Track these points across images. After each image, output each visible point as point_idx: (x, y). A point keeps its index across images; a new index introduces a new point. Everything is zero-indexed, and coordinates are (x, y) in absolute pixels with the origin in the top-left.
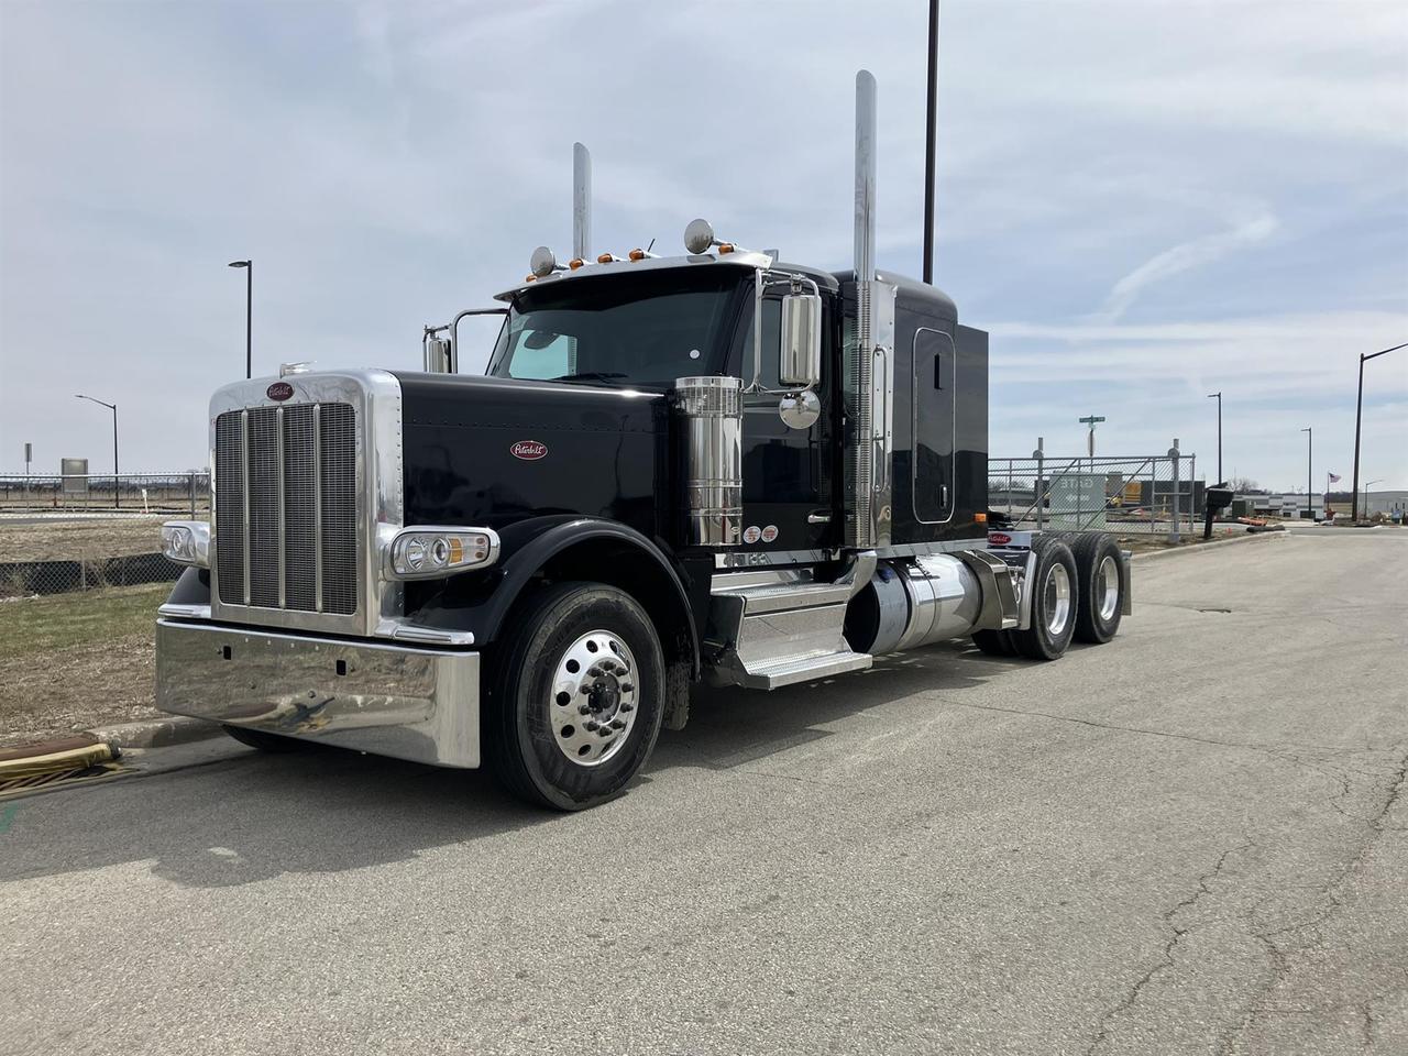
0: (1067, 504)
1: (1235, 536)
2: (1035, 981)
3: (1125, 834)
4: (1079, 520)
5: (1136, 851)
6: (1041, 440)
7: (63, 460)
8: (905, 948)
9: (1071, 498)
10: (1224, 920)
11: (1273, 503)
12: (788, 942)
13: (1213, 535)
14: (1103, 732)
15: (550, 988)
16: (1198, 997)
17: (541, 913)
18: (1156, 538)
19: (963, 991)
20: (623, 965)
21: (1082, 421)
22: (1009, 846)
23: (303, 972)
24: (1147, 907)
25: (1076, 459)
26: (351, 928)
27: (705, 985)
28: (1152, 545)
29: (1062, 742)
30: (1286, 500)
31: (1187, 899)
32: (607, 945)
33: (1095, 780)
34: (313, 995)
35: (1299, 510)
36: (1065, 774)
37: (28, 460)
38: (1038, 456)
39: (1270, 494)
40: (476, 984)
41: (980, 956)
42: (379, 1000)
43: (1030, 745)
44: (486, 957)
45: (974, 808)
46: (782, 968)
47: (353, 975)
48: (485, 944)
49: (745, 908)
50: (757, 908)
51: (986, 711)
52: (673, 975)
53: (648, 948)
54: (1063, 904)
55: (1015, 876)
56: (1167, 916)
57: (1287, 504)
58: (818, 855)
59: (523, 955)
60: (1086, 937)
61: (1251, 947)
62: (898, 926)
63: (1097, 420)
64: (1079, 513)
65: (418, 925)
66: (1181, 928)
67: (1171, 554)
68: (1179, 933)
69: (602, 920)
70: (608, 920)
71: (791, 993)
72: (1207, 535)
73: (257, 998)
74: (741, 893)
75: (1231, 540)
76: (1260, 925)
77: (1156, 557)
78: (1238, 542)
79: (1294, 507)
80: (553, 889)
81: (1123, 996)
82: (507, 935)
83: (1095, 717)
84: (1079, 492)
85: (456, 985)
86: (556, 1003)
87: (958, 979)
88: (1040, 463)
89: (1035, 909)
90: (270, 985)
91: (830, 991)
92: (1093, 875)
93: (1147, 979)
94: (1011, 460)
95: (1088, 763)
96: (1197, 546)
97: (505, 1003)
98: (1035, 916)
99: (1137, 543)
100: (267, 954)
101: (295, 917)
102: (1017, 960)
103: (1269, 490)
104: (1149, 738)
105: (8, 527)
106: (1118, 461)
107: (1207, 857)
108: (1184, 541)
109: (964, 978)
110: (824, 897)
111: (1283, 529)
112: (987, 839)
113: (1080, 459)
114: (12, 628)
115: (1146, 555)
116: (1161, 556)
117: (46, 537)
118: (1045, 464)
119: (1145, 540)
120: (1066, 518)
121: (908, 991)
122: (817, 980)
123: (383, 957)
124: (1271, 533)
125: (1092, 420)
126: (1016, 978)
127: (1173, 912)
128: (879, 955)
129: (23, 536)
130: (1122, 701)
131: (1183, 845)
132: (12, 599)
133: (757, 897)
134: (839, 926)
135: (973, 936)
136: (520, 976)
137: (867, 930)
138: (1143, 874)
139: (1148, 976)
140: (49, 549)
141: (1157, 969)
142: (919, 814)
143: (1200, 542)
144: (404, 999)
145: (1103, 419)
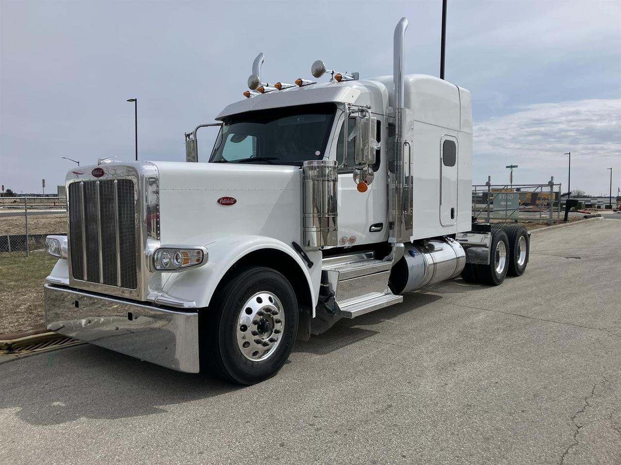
0: (501, 206)
1: (579, 220)
2: (515, 453)
3: (547, 375)
4: (506, 213)
5: (553, 384)
6: (489, 177)
7: (58, 186)
8: (453, 434)
9: (503, 203)
10: (599, 421)
11: (593, 201)
12: (399, 429)
13: (568, 219)
14: (529, 321)
15: (295, 452)
16: (592, 461)
17: (287, 413)
18: (542, 221)
19: (482, 457)
20: (327, 441)
21: (507, 167)
22: (493, 380)
23: (186, 441)
24: (563, 414)
25: (505, 186)
26: (204, 419)
27: (365, 452)
28: (540, 224)
29: (511, 326)
30: (599, 200)
31: (580, 409)
32: (318, 430)
33: (528, 346)
34: (191, 453)
35: (604, 205)
36: (514, 343)
37: (44, 186)
38: (488, 184)
39: (591, 197)
40: (263, 449)
41: (489, 439)
42: (221, 457)
43: (496, 327)
44: (265, 435)
45: (474, 360)
46: (398, 444)
47: (207, 443)
48: (264, 429)
49: (377, 411)
50: (383, 412)
51: (474, 310)
52: (350, 446)
53: (336, 432)
54: (523, 411)
55: (499, 396)
56: (573, 418)
57: (599, 202)
58: (407, 384)
59: (281, 434)
60: (536, 429)
61: (612, 435)
62: (448, 422)
63: (514, 167)
64: (506, 210)
65: (233, 418)
66: (579, 425)
67: (549, 229)
68: (579, 428)
69: (314, 417)
70: (317, 417)
71: (404, 457)
72: (566, 220)
73: (167, 454)
74: (375, 403)
75: (577, 222)
76: (615, 423)
77: (542, 231)
78: (580, 223)
79: (603, 203)
80: (291, 400)
81: (557, 461)
82: (273, 424)
83: (523, 313)
84: (507, 201)
85: (254, 450)
86: (299, 460)
87: (480, 451)
88: (489, 188)
89: (510, 414)
90: (172, 448)
91: (421, 456)
92: (535, 396)
93: (567, 452)
94: (476, 186)
95: (524, 337)
96: (561, 225)
97: (276, 459)
98: (511, 418)
99: (533, 224)
100: (169, 431)
101: (179, 413)
102: (506, 441)
103: (590, 195)
104: (551, 324)
105: (37, 216)
106: (525, 186)
107: (587, 387)
108: (555, 223)
109: (483, 450)
110: (412, 406)
111: (600, 216)
112: (483, 376)
113: (507, 186)
114: (42, 264)
115: (538, 230)
116: (545, 230)
117: (53, 221)
118: (491, 188)
119: (537, 222)
120: (501, 212)
121: (458, 457)
122: (415, 449)
123: (220, 435)
124: (595, 218)
125: (512, 167)
126: (507, 450)
127: (575, 417)
128: (442, 437)
129: (43, 221)
130: (536, 304)
131: (575, 381)
132: (41, 250)
133: (382, 405)
134: (421, 421)
135: (483, 428)
136: (282, 445)
137: (435, 424)
138: (558, 396)
139: (567, 450)
140: (55, 226)
141: (571, 446)
142: (450, 363)
143: (562, 223)
144: (232, 456)
145: (517, 166)
